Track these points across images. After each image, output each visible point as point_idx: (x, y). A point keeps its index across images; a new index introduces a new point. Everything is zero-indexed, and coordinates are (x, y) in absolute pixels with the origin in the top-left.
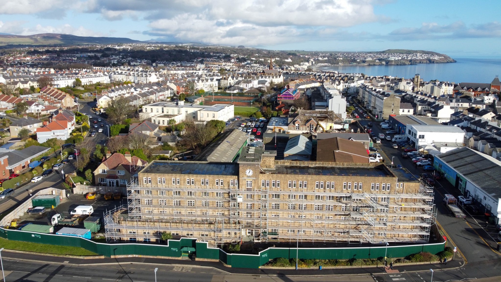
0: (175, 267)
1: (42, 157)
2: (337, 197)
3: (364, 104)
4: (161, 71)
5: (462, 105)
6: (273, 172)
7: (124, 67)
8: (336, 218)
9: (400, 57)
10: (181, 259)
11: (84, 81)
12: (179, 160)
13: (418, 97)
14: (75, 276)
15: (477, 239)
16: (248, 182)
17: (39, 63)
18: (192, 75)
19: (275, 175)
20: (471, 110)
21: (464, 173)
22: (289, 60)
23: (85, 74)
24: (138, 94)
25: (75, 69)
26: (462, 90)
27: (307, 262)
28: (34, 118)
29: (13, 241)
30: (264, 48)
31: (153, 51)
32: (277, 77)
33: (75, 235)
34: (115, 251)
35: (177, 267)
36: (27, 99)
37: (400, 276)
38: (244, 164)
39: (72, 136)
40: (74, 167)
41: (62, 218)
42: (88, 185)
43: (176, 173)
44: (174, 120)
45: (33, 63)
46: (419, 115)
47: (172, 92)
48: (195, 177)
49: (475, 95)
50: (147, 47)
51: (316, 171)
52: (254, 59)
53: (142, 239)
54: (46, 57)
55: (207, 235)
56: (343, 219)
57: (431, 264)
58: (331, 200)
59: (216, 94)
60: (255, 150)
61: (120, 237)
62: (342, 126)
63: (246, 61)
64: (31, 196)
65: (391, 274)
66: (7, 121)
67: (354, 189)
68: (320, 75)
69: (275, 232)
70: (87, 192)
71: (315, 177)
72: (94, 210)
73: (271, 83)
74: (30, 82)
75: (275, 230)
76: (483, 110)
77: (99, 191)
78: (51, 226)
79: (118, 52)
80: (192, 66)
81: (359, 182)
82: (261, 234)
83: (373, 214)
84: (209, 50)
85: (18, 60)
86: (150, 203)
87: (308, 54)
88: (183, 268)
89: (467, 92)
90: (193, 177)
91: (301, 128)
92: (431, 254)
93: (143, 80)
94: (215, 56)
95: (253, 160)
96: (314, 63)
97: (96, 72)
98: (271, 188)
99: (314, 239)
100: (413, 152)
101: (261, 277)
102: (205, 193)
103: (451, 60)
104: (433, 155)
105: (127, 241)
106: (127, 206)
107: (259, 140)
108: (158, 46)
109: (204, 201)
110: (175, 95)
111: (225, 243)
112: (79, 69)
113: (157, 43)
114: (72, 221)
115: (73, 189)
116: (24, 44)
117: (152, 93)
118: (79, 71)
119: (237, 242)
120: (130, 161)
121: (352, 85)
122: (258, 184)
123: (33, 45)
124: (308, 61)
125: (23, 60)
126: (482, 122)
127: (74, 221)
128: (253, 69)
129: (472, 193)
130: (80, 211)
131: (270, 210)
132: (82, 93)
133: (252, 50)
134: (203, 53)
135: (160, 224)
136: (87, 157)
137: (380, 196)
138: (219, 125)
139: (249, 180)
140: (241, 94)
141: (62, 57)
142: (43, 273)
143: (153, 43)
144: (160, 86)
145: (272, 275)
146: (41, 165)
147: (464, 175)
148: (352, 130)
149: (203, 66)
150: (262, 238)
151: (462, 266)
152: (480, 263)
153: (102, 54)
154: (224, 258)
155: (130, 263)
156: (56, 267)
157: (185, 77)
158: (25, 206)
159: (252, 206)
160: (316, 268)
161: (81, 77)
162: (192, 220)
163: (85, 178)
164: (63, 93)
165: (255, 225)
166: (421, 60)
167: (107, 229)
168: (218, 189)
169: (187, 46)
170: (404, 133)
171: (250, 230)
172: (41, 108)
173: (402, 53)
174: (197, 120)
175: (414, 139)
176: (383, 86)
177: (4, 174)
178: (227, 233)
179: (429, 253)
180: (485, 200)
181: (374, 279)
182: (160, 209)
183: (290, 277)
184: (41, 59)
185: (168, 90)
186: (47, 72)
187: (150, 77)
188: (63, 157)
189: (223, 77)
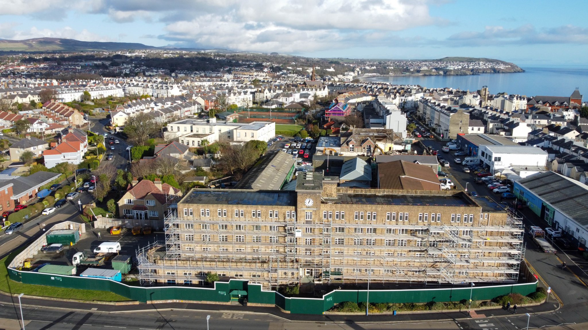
0: (224, 314)
1: (52, 185)
2: (411, 230)
3: (425, 121)
4: (183, 83)
5: (539, 122)
6: (336, 202)
7: (139, 78)
8: (410, 255)
9: (460, 65)
10: (230, 304)
11: (94, 95)
12: (216, 187)
13: (488, 113)
14: (106, 325)
15: (572, 277)
16: (308, 214)
17: (36, 73)
18: (221, 87)
19: (339, 205)
20: (551, 128)
21: (551, 201)
22: (332, 70)
23: (94, 86)
24: (159, 109)
25: (81, 80)
26: (538, 105)
27: (379, 306)
28: (38, 138)
29: (28, 285)
30: (302, 56)
31: (171, 59)
32: (320, 90)
33: (103, 277)
34: (152, 295)
35: (226, 313)
36: (28, 116)
37: (487, 321)
38: (303, 193)
39: (86, 160)
40: (92, 197)
41: (84, 256)
42: (111, 218)
43: (221, 204)
44: (206, 140)
45: (29, 73)
46: (490, 134)
47: (199, 107)
48: (245, 209)
49: (552, 110)
50: (163, 54)
51: (385, 200)
52: (290, 68)
53: (182, 281)
54: (45, 66)
55: (259, 276)
56: (419, 256)
57: (521, 307)
58: (404, 234)
59: (252, 109)
60: (313, 175)
61: (156, 279)
62: (404, 146)
63: (281, 71)
64: (45, 232)
65: (477, 320)
66: (5, 142)
67: (432, 221)
68: (371, 87)
69: (338, 272)
70: (110, 226)
71: (385, 207)
72: (122, 248)
73: (315, 96)
74: (29, 96)
75: (338, 269)
76: (565, 128)
77: (125, 225)
78: (72, 267)
79: (131, 60)
80: (218, 77)
81: (437, 212)
82: (323, 274)
83: (453, 250)
84: (237, 58)
85: (11, 69)
86: (191, 239)
87: (353, 62)
88: (233, 314)
89: (544, 107)
90: (242, 209)
91: (356, 149)
92: (522, 296)
93: (163, 93)
94: (245, 65)
95: (313, 188)
96: (360, 72)
97: (107, 84)
98: (334, 220)
99: (385, 279)
100: (489, 177)
101: (326, 324)
102: (257, 227)
103: (519, 69)
104: (512, 180)
105: (165, 283)
106: (165, 242)
107: (308, 164)
108: (177, 53)
109: (255, 236)
110: (202, 111)
111: (280, 285)
112: (86, 81)
113: (175, 49)
114: (96, 261)
115: (94, 223)
116: (17, 50)
117: (176, 108)
118: (86, 82)
119: (294, 283)
120: (161, 189)
121: (410, 99)
122: (319, 215)
123: (27, 51)
124: (353, 70)
125: (16, 69)
126: (566, 141)
127: (99, 260)
128: (290, 79)
129: (562, 225)
130: (105, 248)
131: (333, 245)
132: (92, 108)
133: (288, 58)
134: (230, 62)
135: (204, 263)
136: (108, 184)
137: (462, 229)
138: (260, 146)
139: (309, 211)
140: (281, 109)
141: (63, 65)
142: (68, 322)
143: (170, 49)
144: (185, 100)
145: (338, 322)
146: (53, 194)
147: (551, 203)
148: (416, 152)
149: (231, 76)
150: (324, 278)
151: (558, 309)
152: (578, 305)
153: (111, 62)
154: (281, 303)
155: (170, 309)
156: (83, 315)
157: (213, 89)
158: (38, 243)
159: (312, 241)
160: (390, 313)
161: (90, 90)
162: (241, 258)
163: (106, 209)
164: (71, 109)
165: (315, 264)
166: (484, 69)
167: (141, 269)
168: (272, 222)
169: (211, 52)
170: (476, 155)
171: (309, 269)
172: (45, 126)
173: (463, 62)
174: (233, 141)
175: (489, 161)
176: (446, 100)
177: (8, 205)
178: (283, 273)
179: (520, 295)
180: (578, 232)
181: (458, 326)
182: (203, 245)
183: (360, 324)
184: (38, 68)
185: (194, 105)
186: (48, 83)
187: (171, 89)
188: (77, 184)
189: (258, 90)
